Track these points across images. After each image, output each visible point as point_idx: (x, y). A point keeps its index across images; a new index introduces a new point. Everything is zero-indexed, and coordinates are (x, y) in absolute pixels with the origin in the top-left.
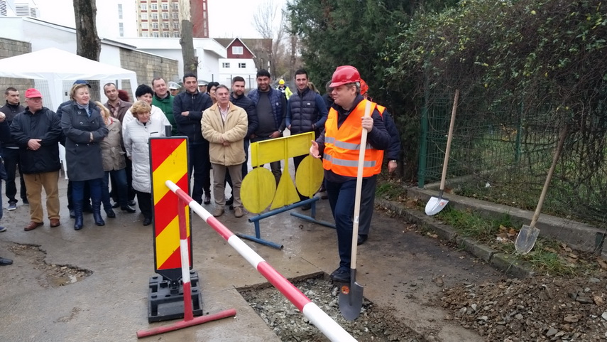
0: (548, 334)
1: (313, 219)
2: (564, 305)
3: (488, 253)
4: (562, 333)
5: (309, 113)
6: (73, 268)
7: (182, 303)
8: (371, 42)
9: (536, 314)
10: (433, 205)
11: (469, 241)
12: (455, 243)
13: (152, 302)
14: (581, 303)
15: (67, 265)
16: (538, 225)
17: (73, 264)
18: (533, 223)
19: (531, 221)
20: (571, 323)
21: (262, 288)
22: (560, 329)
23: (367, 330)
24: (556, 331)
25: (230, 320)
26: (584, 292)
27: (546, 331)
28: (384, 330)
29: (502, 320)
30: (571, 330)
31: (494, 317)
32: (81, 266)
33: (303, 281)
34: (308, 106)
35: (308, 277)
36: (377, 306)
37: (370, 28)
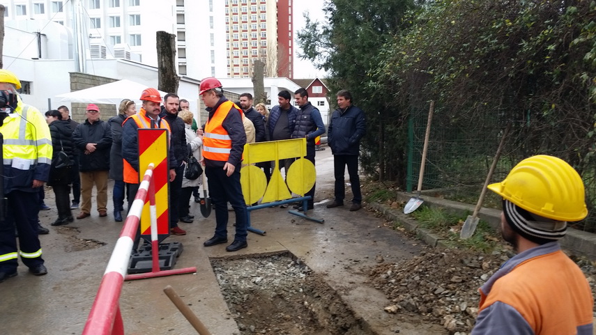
0: (436, 292)
1: (305, 216)
2: (454, 269)
3: (434, 239)
4: (446, 292)
5: (304, 125)
6: (95, 242)
7: (151, 262)
8: (361, 62)
9: (432, 277)
10: (412, 205)
11: (424, 231)
12: (415, 234)
13: (134, 259)
14: (471, 267)
15: (91, 240)
16: (478, 215)
17: (96, 239)
18: (475, 213)
19: (473, 212)
20: (455, 283)
21: (232, 260)
22: (447, 289)
23: (301, 290)
24: (443, 289)
25: (189, 275)
26: (477, 260)
27: (436, 290)
28: (312, 290)
29: (405, 282)
30: (455, 289)
31: (400, 280)
32: (101, 241)
33: (269, 257)
34: (305, 119)
35: (274, 254)
36: (314, 272)
37: (361, 50)
